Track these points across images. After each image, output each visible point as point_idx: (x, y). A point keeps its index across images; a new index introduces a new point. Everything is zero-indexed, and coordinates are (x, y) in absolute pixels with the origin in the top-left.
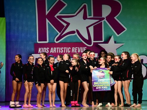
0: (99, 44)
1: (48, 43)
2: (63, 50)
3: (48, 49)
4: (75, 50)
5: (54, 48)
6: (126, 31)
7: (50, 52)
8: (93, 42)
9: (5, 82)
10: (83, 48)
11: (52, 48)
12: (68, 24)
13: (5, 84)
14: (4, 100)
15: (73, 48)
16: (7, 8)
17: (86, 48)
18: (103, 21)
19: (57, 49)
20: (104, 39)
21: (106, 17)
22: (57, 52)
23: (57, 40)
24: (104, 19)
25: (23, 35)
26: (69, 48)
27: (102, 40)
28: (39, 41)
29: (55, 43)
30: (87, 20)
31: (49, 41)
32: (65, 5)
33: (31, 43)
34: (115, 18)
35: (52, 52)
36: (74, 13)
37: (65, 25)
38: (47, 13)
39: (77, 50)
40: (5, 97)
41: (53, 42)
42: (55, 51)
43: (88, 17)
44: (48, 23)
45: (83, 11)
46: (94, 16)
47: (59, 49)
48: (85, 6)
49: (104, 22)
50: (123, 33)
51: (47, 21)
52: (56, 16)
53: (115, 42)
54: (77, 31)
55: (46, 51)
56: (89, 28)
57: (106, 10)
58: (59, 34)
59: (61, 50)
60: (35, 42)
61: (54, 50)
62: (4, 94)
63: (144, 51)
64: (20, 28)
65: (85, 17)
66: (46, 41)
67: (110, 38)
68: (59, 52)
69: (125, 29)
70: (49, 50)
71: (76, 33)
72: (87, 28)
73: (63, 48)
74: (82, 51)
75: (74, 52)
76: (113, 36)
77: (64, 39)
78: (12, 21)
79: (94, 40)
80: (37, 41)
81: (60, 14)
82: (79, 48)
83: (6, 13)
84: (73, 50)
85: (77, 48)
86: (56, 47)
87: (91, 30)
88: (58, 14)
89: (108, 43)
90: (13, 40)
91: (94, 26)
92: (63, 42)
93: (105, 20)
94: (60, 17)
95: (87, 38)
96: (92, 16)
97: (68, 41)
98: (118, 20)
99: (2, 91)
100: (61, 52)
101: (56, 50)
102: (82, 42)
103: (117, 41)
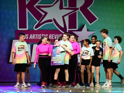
0: (73, 32)
1: (28, 30)
2: (41, 36)
3: (27, 36)
4: (52, 37)
5: (33, 35)
6: (97, 21)
7: (30, 38)
10: (59, 35)
11: (31, 35)
12: (46, 13)
15: (50, 35)
17: (62, 35)
18: (77, 11)
19: (35, 36)
20: (78, 27)
21: (80, 8)
22: (36, 38)
23: (36, 28)
24: (78, 9)
26: (46, 35)
27: (76, 28)
28: (19, 28)
29: (34, 30)
30: (62, 10)
33: (13, 30)
34: (88, 8)
35: (31, 38)
36: (52, 4)
37: (43, 14)
38: (27, 3)
39: (53, 37)
41: (32, 29)
42: (33, 38)
43: (64, 7)
44: (28, 12)
46: (69, 7)
47: (37, 36)
50: (95, 22)
51: (27, 10)
52: (35, 6)
53: (88, 30)
54: (54, 20)
56: (65, 17)
58: (38, 22)
59: (39, 37)
60: (16, 29)
67: (83, 26)
68: (38, 38)
69: (96, 19)
70: (29, 36)
71: (53, 22)
72: (63, 17)
73: (41, 35)
74: (58, 38)
75: (51, 38)
76: (86, 24)
77: (42, 27)
79: (69, 28)
80: (17, 28)
81: (38, 4)
82: (55, 35)
84: (50, 37)
85: (54, 35)
86: (35, 34)
89: (81, 31)
91: (69, 16)
92: (41, 29)
93: (79, 10)
94: (38, 7)
95: (63, 26)
96: (68, 7)
97: (46, 28)
98: (91, 10)
100: (39, 38)
101: (35, 37)
102: (58, 30)
103: (90, 30)
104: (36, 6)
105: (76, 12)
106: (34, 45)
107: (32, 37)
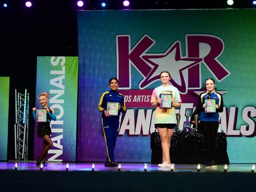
0: (195, 92)
1: (131, 89)
2: (150, 98)
3: (130, 97)
5: (138, 96)
6: (229, 76)
7: (133, 101)
8: (187, 88)
9: (76, 137)
11: (135, 96)
12: (156, 66)
13: (75, 139)
14: (74, 160)
16: (81, 46)
18: (200, 63)
19: (141, 97)
20: (202, 85)
21: (204, 58)
22: (142, 101)
24: (201, 60)
25: (100, 79)
27: (199, 87)
29: (139, 89)
30: (180, 61)
31: (132, 87)
32: (153, 42)
34: (216, 59)
35: (136, 101)
36: (164, 53)
37: (152, 67)
38: (130, 52)
40: (75, 156)
41: (137, 88)
43: (182, 58)
44: (131, 64)
45: (175, 50)
47: (144, 97)
48: (178, 44)
49: (202, 63)
51: (130, 62)
52: (141, 56)
55: (128, 99)
56: (183, 72)
57: (204, 50)
58: (145, 78)
59: (146, 99)
61: (138, 99)
62: (75, 152)
63: (252, 101)
64: (97, 71)
65: (178, 58)
66: (129, 87)
68: (145, 101)
69: (228, 74)
70: (132, 99)
72: (181, 71)
73: (149, 96)
77: (151, 85)
78: (87, 62)
79: (189, 87)
81: (146, 53)
83: (79, 53)
86: (141, 95)
87: (186, 73)
88: (144, 54)
90: (88, 85)
91: (189, 69)
93: (203, 61)
94: (146, 58)
95: (180, 84)
96: (187, 57)
98: (219, 61)
99: (71, 148)
100: (147, 101)
101: (141, 99)
103: (218, 89)
104: (143, 57)
105: (198, 65)
106: (139, 110)
107: (137, 99)
